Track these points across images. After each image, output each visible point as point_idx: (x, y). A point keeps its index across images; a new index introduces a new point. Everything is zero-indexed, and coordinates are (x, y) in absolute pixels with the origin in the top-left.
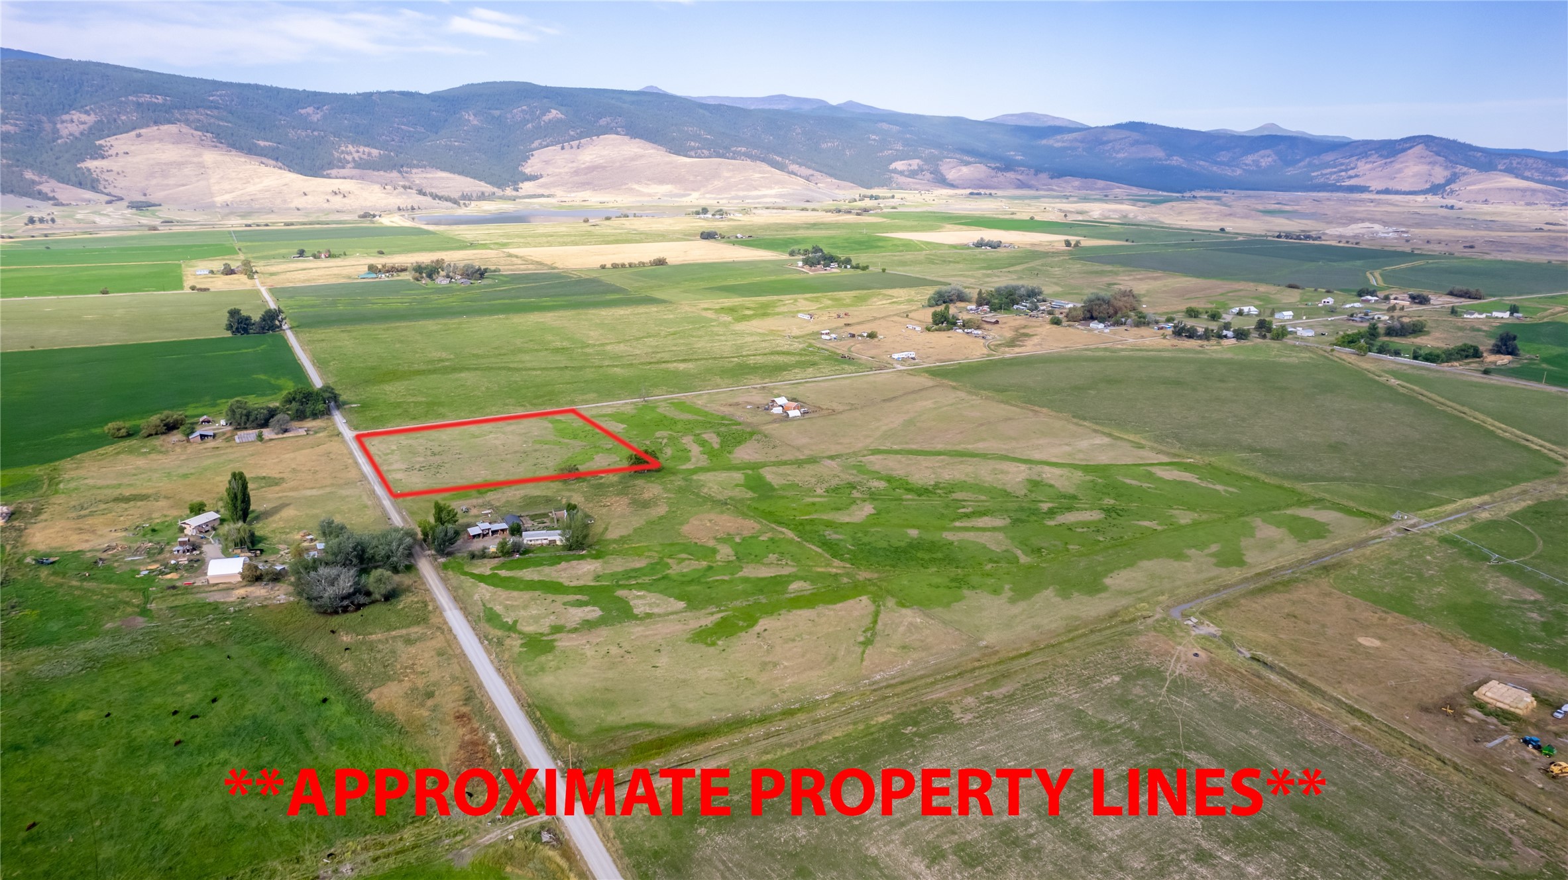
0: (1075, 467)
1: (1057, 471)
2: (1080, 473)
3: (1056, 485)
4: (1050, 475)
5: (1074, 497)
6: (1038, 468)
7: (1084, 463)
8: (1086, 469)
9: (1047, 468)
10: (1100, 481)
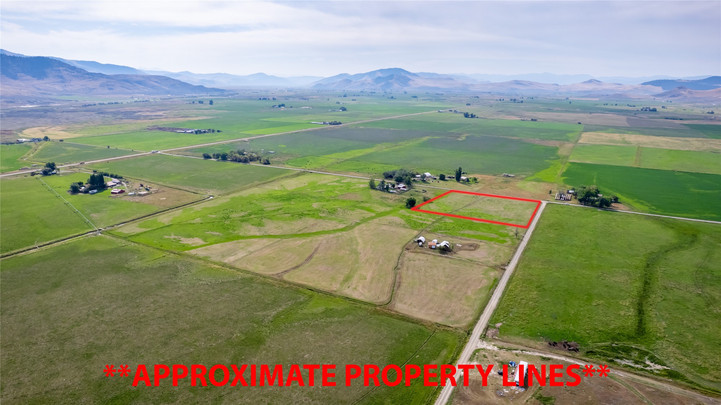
0: (243, 237)
1: (252, 233)
2: (241, 234)
3: (250, 225)
4: (254, 231)
5: (242, 221)
6: (262, 233)
7: (240, 240)
8: (239, 237)
9: (258, 234)
10: (231, 231)
